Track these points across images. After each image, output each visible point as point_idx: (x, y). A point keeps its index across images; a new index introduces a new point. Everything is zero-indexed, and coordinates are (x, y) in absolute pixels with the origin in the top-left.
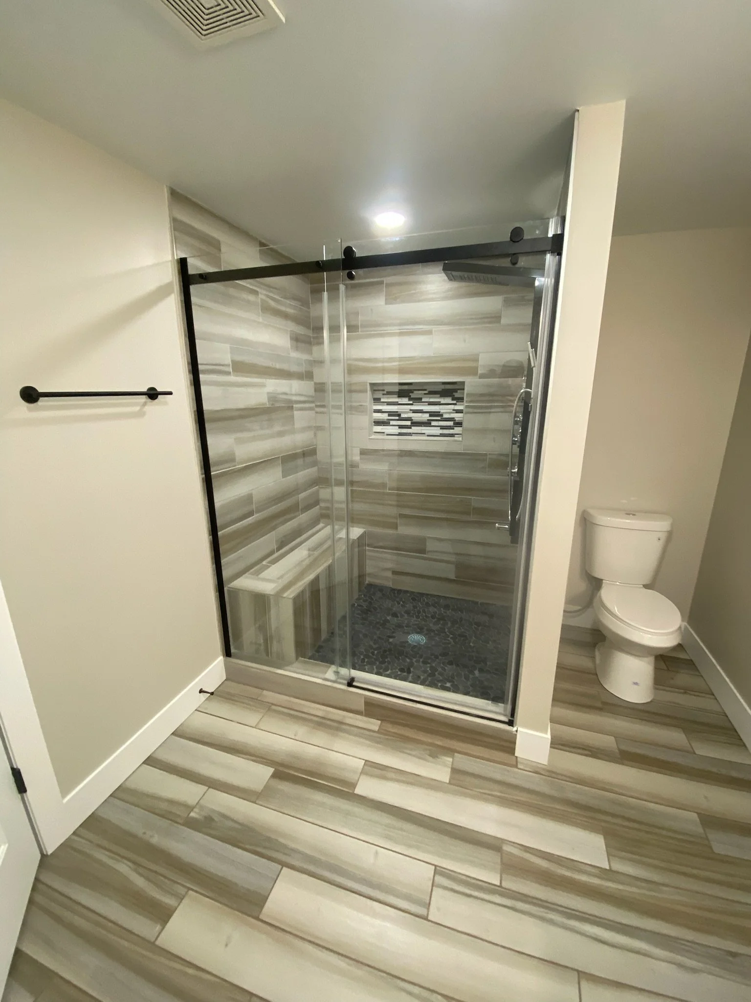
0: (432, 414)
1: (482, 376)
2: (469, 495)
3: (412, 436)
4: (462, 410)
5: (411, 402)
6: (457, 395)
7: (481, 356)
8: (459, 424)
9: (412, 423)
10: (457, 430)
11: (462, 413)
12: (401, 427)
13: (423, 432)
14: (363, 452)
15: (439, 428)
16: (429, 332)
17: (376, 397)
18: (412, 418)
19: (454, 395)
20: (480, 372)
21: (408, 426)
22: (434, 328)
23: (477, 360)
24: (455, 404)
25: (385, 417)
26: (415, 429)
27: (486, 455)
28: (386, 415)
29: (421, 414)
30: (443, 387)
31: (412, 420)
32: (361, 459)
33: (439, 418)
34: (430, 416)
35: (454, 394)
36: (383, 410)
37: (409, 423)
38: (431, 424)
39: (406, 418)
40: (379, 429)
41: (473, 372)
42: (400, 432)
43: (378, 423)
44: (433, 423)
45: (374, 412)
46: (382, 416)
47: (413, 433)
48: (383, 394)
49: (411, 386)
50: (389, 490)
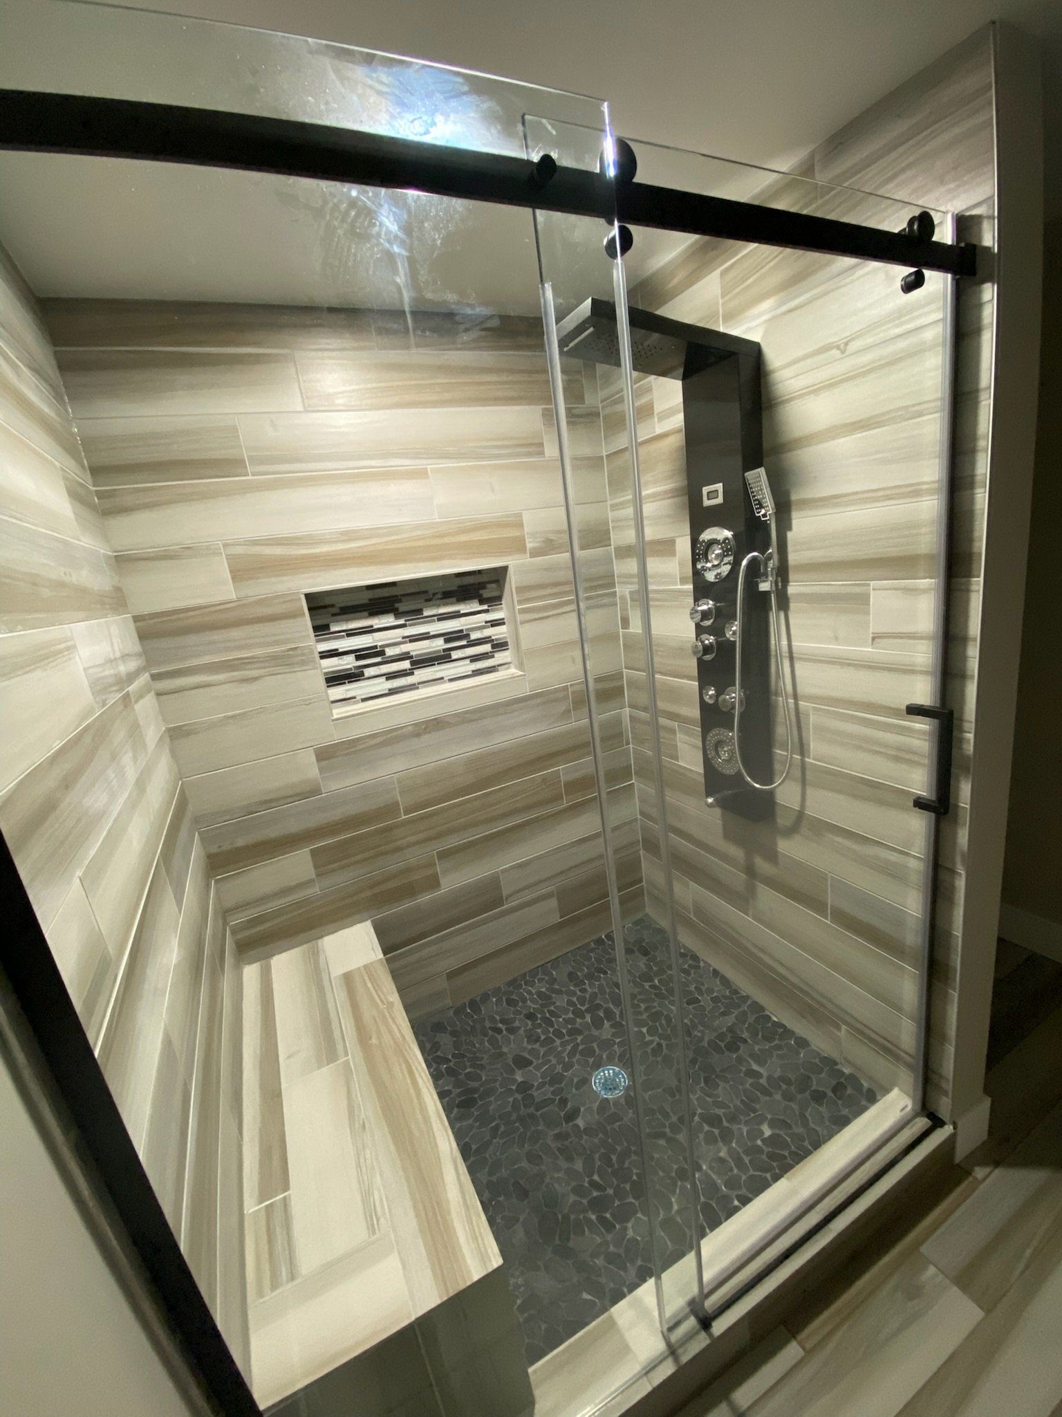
0: (449, 637)
1: (536, 553)
2: (553, 766)
3: (418, 688)
4: (503, 619)
5: (402, 622)
6: (486, 594)
7: (526, 518)
8: (500, 646)
9: (412, 663)
10: (500, 657)
11: (504, 624)
12: (391, 676)
13: (438, 675)
14: (325, 755)
15: (468, 661)
16: (421, 474)
17: (320, 622)
18: (412, 653)
19: (482, 595)
20: (529, 545)
21: (406, 670)
22: (431, 465)
23: (520, 525)
24: (486, 611)
25: (349, 663)
26: (421, 674)
27: (566, 688)
28: (351, 657)
29: (427, 641)
30: (458, 582)
31: (412, 657)
32: (321, 770)
33: (464, 643)
34: (447, 641)
35: (481, 592)
36: (341, 650)
37: (406, 665)
38: (450, 657)
39: (398, 655)
40: (338, 692)
41: (518, 546)
42: (390, 687)
43: (335, 679)
44: (455, 655)
45: (322, 658)
46: (341, 662)
47: (419, 683)
48: (334, 615)
49: (394, 588)
50: (406, 813)
